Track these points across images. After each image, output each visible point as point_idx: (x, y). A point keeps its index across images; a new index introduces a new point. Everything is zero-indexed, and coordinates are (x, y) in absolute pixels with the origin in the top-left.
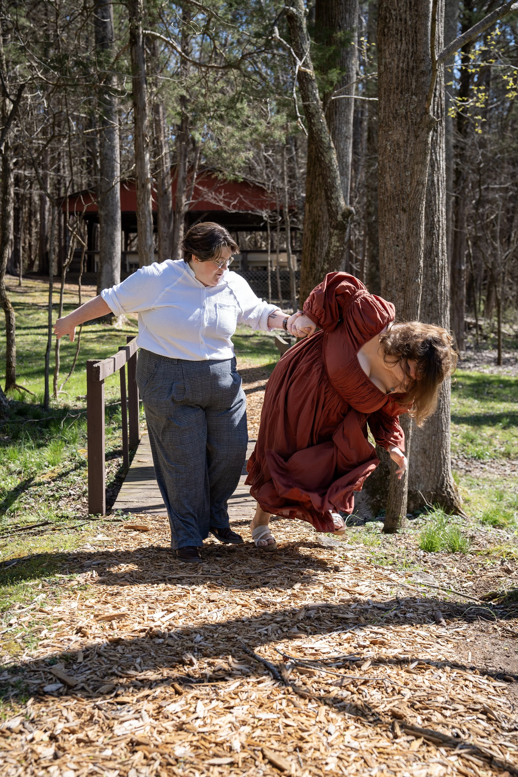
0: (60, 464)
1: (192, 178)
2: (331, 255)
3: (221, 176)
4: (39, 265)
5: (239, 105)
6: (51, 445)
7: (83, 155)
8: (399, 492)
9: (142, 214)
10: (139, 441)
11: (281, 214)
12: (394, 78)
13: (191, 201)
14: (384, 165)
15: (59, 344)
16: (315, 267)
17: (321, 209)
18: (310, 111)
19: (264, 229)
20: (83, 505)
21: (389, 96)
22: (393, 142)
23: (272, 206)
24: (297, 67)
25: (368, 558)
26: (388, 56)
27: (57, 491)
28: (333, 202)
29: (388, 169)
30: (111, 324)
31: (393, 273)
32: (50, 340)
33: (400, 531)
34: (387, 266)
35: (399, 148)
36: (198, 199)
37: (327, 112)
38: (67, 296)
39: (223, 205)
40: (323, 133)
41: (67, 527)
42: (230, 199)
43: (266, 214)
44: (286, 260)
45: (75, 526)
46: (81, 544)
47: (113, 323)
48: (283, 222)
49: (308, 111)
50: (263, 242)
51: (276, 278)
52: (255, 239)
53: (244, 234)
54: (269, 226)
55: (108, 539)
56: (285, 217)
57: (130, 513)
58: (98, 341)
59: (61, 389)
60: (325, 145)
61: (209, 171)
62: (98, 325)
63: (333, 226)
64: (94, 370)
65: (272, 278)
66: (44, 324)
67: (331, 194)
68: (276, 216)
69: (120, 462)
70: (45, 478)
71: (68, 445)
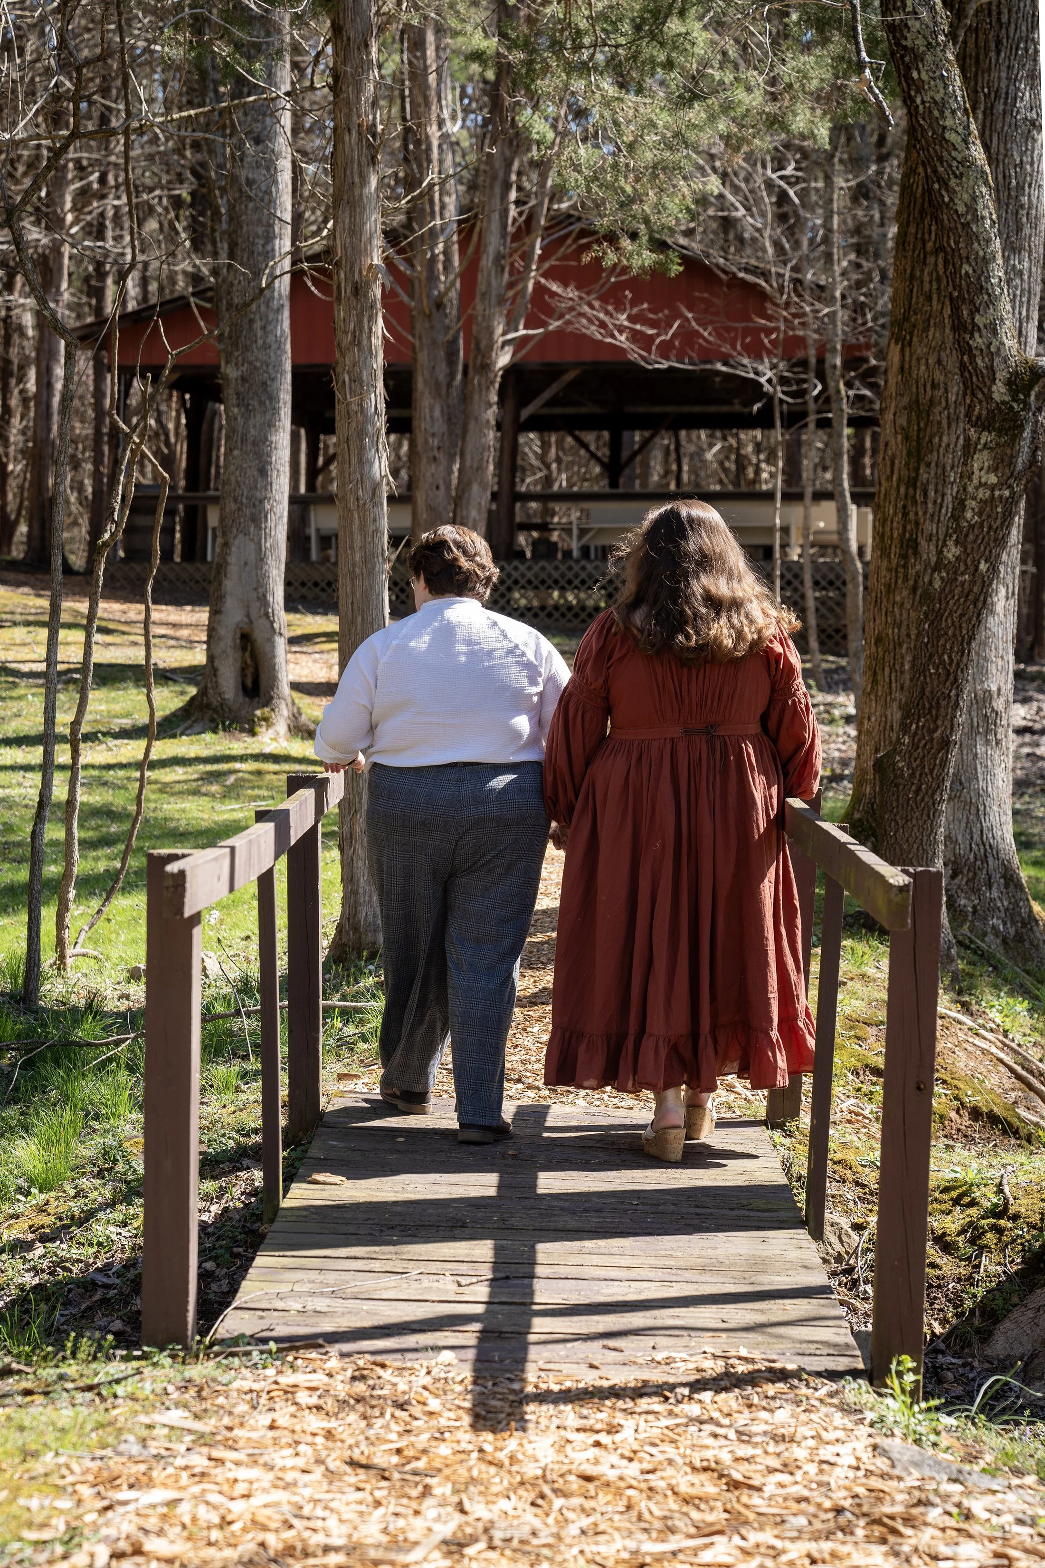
0: (67, 1187)
1: (527, 257)
2: (969, 515)
3: (611, 258)
4: (29, 535)
5: (674, 26)
7: (180, 179)
9: (353, 381)
10: (321, 1115)
11: (821, 376)
13: (522, 332)
16: (916, 553)
17: (939, 362)
18: (909, 43)
19: (764, 421)
23: (791, 347)
25: (1043, 1523)
27: (52, 1273)
28: (978, 341)
30: (253, 733)
32: (46, 785)
36: (544, 324)
37: (965, 42)
38: (109, 639)
39: (626, 345)
40: (947, 113)
41: (70, 1385)
42: (653, 324)
43: (769, 374)
44: (834, 526)
45: (96, 1381)
46: (111, 1440)
47: (257, 729)
48: (828, 400)
49: (898, 44)
50: (763, 465)
51: (802, 583)
52: (738, 455)
53: (699, 437)
54: (782, 413)
55: (198, 1426)
56: (832, 384)
57: (272, 1346)
58: (196, 793)
59: (80, 941)
60: (954, 153)
61: (583, 233)
62: (208, 737)
63: (979, 418)
64: (170, 882)
65: (789, 583)
66: (33, 733)
67: (972, 314)
68: (805, 381)
69: (257, 1184)
70: (17, 1231)
71: (96, 1125)
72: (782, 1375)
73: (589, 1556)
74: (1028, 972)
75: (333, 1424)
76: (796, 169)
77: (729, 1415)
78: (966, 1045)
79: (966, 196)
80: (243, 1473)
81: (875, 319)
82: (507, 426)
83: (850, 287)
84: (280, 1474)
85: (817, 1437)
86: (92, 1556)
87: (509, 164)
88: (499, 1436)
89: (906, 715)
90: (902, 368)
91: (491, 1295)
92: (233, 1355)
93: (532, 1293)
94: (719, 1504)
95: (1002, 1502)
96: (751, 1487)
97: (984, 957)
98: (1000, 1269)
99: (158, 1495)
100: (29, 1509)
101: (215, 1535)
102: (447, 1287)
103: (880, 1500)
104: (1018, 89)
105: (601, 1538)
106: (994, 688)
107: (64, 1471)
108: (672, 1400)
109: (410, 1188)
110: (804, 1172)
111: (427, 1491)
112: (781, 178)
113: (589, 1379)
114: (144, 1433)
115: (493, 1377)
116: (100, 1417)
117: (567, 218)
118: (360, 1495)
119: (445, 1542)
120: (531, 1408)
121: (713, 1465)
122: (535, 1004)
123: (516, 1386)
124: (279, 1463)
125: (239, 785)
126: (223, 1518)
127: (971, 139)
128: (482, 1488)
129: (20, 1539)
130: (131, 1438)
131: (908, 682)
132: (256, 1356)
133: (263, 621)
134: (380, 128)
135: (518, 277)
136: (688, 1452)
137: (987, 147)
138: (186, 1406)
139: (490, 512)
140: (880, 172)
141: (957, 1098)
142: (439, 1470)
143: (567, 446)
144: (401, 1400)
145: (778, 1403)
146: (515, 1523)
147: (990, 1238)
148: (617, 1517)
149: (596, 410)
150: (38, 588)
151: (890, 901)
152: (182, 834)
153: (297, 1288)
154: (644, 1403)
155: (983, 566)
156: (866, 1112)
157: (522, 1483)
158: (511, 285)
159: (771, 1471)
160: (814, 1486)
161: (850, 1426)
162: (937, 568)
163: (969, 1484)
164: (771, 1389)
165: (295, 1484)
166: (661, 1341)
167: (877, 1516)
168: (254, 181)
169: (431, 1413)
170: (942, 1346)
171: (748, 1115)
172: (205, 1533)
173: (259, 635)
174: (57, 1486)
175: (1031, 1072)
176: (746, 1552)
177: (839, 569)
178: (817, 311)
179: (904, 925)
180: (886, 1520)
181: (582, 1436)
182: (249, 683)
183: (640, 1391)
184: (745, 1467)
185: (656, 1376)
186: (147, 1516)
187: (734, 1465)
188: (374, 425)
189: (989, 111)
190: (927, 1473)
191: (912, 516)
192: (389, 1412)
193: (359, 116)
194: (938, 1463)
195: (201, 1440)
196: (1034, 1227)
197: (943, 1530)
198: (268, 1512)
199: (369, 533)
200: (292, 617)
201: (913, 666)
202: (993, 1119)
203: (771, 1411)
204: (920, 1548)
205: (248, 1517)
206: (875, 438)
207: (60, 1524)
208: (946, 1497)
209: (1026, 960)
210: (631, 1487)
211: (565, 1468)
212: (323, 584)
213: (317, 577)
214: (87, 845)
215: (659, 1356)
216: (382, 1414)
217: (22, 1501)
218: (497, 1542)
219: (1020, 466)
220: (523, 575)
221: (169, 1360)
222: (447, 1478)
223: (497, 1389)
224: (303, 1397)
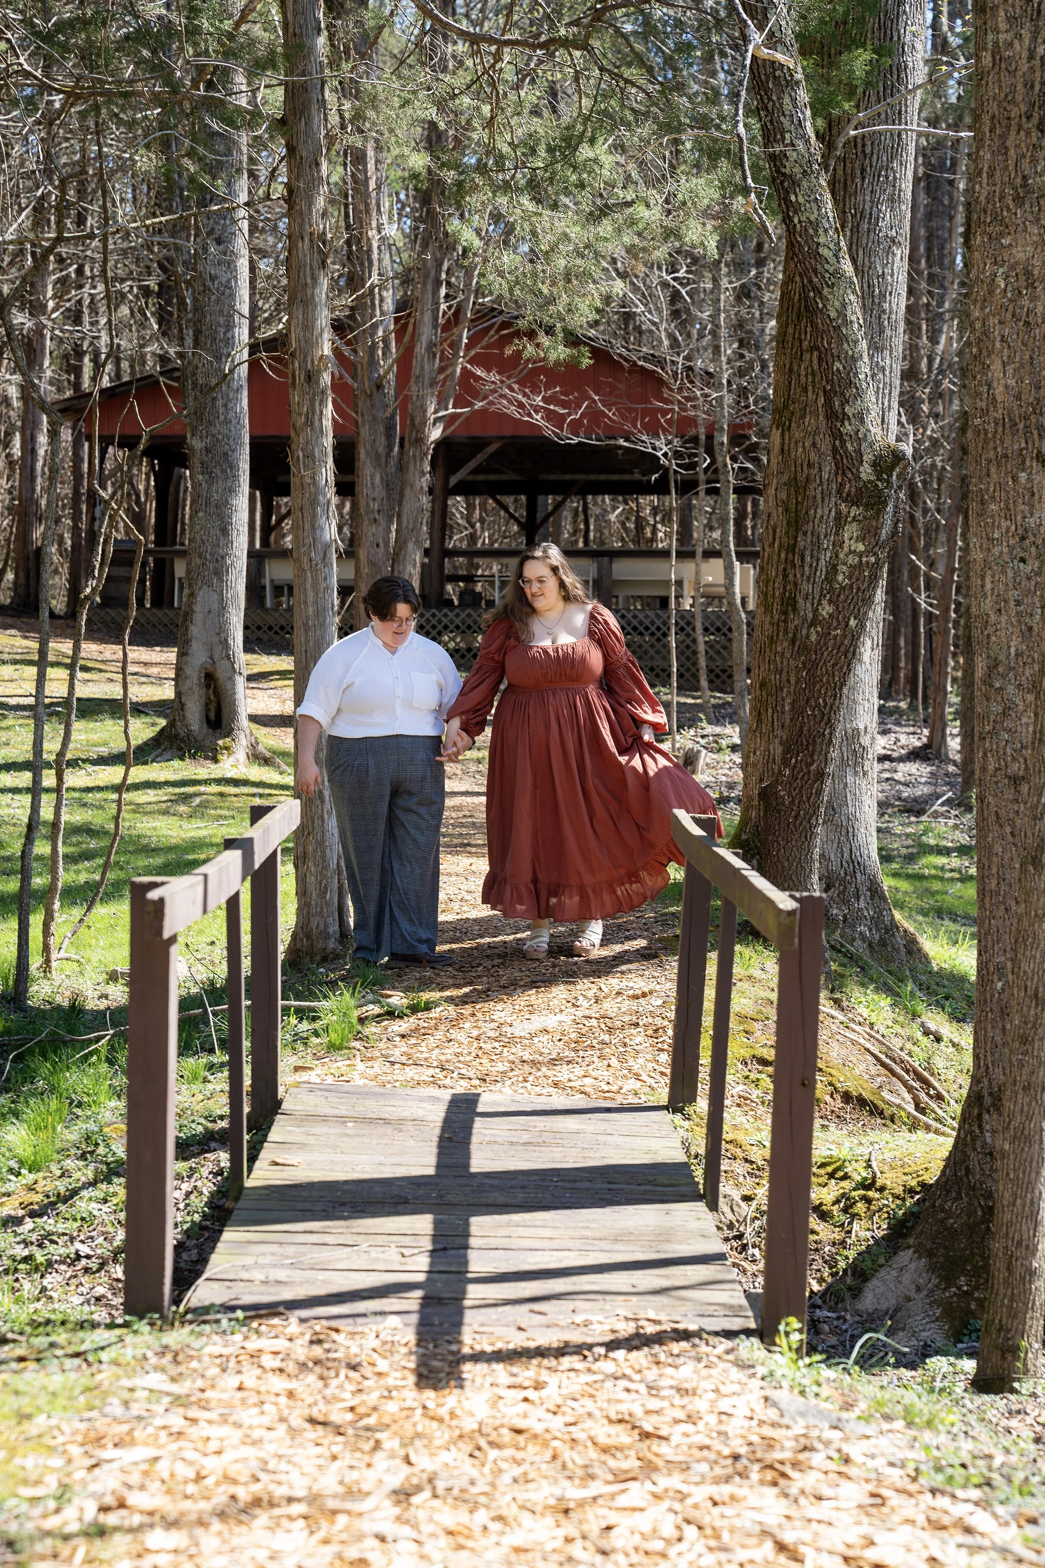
0: (53, 1168)
1: (454, 345)
2: (840, 578)
3: (530, 349)
4: (16, 582)
5: (585, 152)
6: (32, 1110)
7: (149, 271)
8: (1019, 1271)
9: (306, 457)
10: (279, 1103)
11: (710, 451)
12: (1019, 87)
13: (451, 411)
14: (985, 333)
15: (65, 818)
16: (795, 610)
17: (814, 445)
18: (787, 171)
19: (661, 488)
20: (112, 1288)
21: (1003, 137)
22: (1012, 267)
23: (684, 426)
24: (751, 48)
25: (911, 1466)
26: (1003, 25)
27: (40, 1246)
28: (848, 428)
29: (998, 344)
30: (216, 761)
31: (1009, 638)
32: (35, 808)
33: (1025, 1387)
34: (993, 618)
35: (1031, 286)
36: (470, 404)
37: (835, 170)
38: (87, 676)
39: (542, 423)
40: (821, 231)
41: (59, 1352)
42: (564, 405)
43: (665, 449)
44: (721, 580)
45: (83, 1348)
46: (97, 1403)
47: (220, 757)
48: (716, 471)
49: (778, 171)
50: (659, 526)
51: (694, 629)
52: (638, 517)
53: (603, 501)
54: (676, 482)
55: (175, 1388)
56: (720, 459)
57: (240, 1314)
58: (165, 813)
59: (64, 946)
60: (827, 266)
61: (505, 325)
62: (176, 763)
63: (848, 495)
64: (150, 908)
65: (682, 629)
66: (20, 760)
67: (842, 405)
68: (695, 455)
69: (222, 1165)
70: (10, 1208)
71: (79, 1111)
72: (684, 1335)
73: (520, 1503)
74: (890, 973)
75: (293, 1385)
76: (687, 272)
77: (640, 1371)
78: (838, 1037)
79: (837, 303)
80: (215, 1432)
81: (756, 403)
82: (438, 490)
83: (734, 374)
84: (248, 1432)
85: (717, 1391)
86: (81, 1509)
87: (440, 265)
88: (440, 1393)
89: (787, 751)
90: (782, 450)
91: (432, 1264)
92: (205, 1322)
93: (466, 1263)
94: (632, 1453)
95: (875, 1446)
96: (660, 1437)
97: (852, 959)
98: (869, 1234)
99: (140, 1453)
100: (23, 1468)
101: (191, 1489)
102: (391, 1257)
103: (771, 1447)
104: (880, 211)
105: (531, 1486)
106: (861, 726)
107: (56, 1433)
108: (590, 1359)
109: (359, 1168)
110: (702, 1151)
111: (377, 1445)
112: (674, 279)
113: (517, 1341)
114: (126, 1395)
115: (434, 1340)
116: (85, 1381)
117: (491, 312)
118: (319, 1450)
119: (395, 1492)
120: (467, 1367)
121: (627, 1418)
122: (466, 1003)
123: (454, 1348)
124: (247, 1422)
125: (204, 805)
126: (198, 1474)
127: (841, 254)
128: (425, 1442)
129: (17, 1496)
130: (115, 1401)
131: (788, 721)
132: (225, 1322)
133: (225, 662)
134: (329, 236)
135: (447, 363)
136: (605, 1405)
137: (854, 261)
138: (163, 1370)
139: (423, 565)
140: (759, 275)
141: (831, 1084)
142: (388, 1426)
143: (489, 508)
144: (354, 1362)
145: (682, 1360)
146: (456, 1472)
147: (860, 1207)
148: (544, 1467)
149: (514, 477)
150: (25, 631)
151: (780, 924)
152: (154, 850)
153: (261, 1260)
154: (567, 1361)
155: (853, 623)
156: (754, 1097)
157: (461, 1436)
158: (441, 370)
159: (677, 1421)
160: (714, 1435)
161: (744, 1379)
162: (813, 623)
163: (847, 1431)
164: (676, 1347)
165: (261, 1441)
166: (579, 1304)
167: (768, 1462)
168: (216, 277)
169: (380, 1374)
170: (819, 1302)
171: (653, 1101)
172: (181, 1487)
173: (221, 674)
174: (49, 1447)
175: (894, 1060)
176: (656, 1497)
177: (725, 618)
178: (707, 396)
179: (792, 944)
180: (777, 1466)
181: (513, 1392)
182: (212, 716)
183: (562, 1351)
184: (654, 1419)
185: (576, 1337)
186: (129, 1473)
187: (646, 1417)
188: (325, 495)
189: (855, 230)
190: (812, 1421)
191: (791, 577)
192: (343, 1372)
193: (311, 226)
194: (820, 1412)
195: (179, 1401)
196: (898, 1197)
197: (826, 1473)
198: (238, 1467)
199: (320, 591)
200: (250, 657)
201: (793, 708)
202: (862, 1102)
203: (676, 1367)
204: (807, 1491)
205: (220, 1472)
206: (755, 504)
207: (52, 1482)
208: (827, 1444)
209: (888, 962)
210: (555, 1438)
211: (498, 1423)
212: (277, 628)
213: (270, 621)
214: (71, 859)
215: (579, 1319)
216: (337, 1375)
217: (18, 1461)
218: (440, 1491)
219: (884, 536)
220: (452, 622)
221: (148, 1328)
222: (395, 1433)
223: (438, 1351)
224: (268, 1361)
